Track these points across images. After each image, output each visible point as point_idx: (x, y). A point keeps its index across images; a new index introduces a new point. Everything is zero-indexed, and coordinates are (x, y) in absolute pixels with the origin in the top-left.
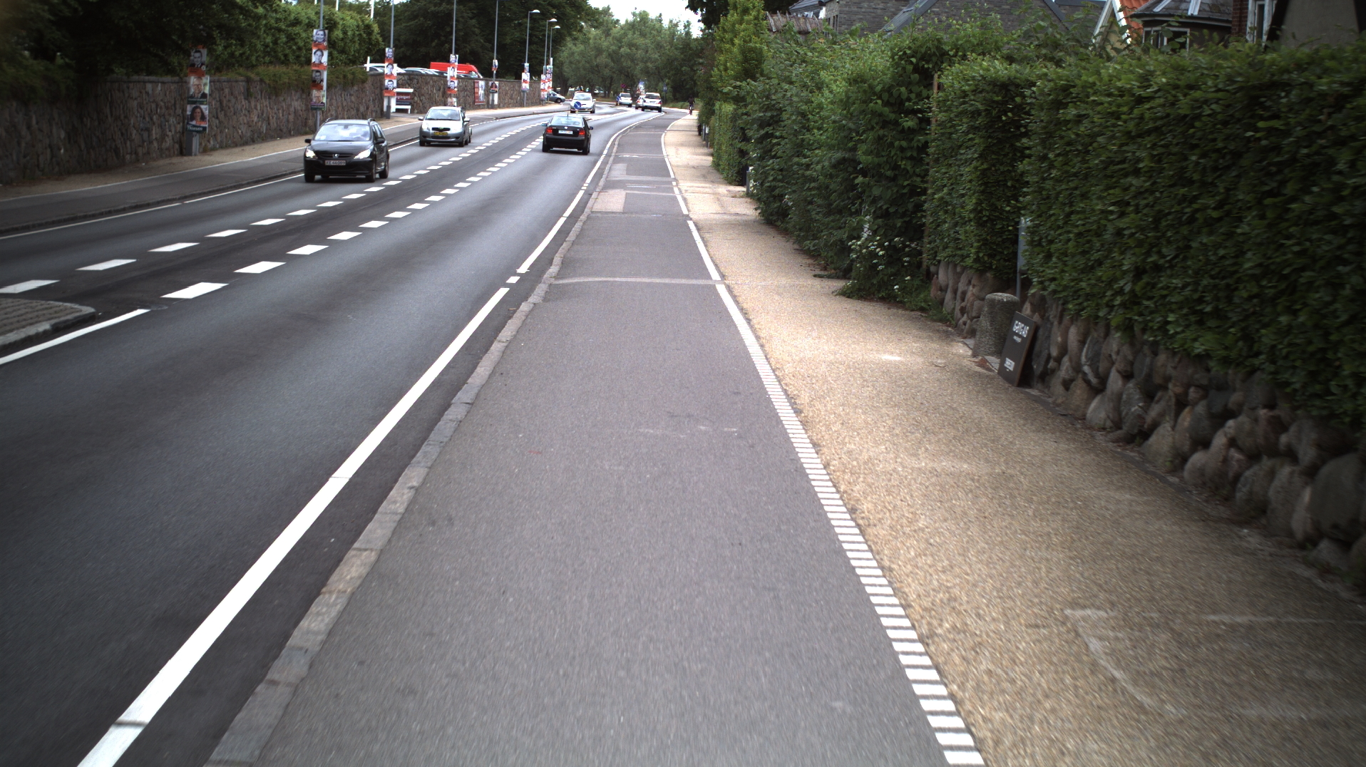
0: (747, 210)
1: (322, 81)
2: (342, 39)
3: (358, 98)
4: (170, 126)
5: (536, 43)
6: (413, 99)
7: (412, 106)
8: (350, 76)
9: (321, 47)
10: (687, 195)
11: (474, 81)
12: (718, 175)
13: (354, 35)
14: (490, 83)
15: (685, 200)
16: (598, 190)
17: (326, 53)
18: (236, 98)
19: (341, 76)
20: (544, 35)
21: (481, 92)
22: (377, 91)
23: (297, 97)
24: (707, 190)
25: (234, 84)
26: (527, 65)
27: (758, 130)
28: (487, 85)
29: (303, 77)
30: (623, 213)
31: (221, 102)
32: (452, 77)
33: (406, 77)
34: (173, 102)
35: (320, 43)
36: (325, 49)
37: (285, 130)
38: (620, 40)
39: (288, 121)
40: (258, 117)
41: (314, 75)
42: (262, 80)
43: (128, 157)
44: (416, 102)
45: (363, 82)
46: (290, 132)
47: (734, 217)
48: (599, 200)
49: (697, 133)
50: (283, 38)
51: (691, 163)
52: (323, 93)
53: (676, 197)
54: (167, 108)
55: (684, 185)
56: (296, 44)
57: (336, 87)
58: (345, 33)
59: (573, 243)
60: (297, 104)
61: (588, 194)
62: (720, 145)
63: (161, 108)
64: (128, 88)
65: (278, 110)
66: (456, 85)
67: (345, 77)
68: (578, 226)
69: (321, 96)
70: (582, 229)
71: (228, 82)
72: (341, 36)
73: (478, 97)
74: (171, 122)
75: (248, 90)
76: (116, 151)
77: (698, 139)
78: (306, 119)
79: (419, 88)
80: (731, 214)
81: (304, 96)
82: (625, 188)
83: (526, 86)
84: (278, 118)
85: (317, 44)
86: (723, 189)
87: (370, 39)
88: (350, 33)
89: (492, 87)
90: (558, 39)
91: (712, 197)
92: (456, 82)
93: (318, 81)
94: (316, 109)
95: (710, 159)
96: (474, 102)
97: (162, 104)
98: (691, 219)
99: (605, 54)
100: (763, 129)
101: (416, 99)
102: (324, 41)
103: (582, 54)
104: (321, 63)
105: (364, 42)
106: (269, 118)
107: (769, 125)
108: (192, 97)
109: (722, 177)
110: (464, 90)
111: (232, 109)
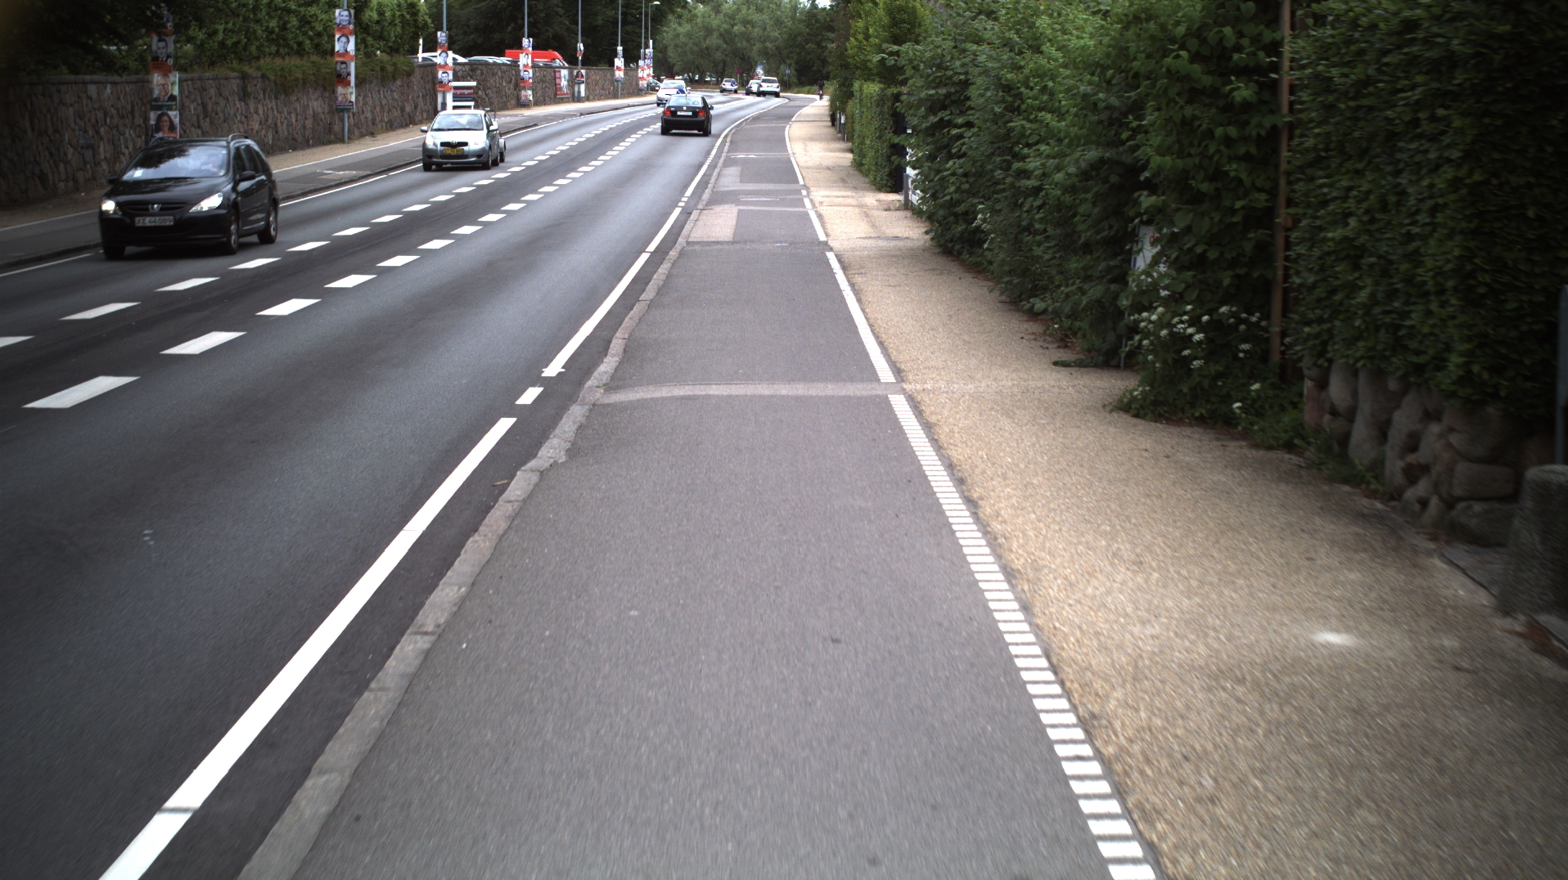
0: (912, 232)
1: (349, 74)
2: (378, 22)
3: (402, 94)
4: (126, 140)
5: (632, 23)
6: (476, 93)
7: (476, 102)
8: (390, 68)
9: (346, 31)
10: (823, 210)
11: (556, 70)
12: (863, 179)
13: (394, 16)
14: (575, 72)
15: (820, 216)
16: (700, 207)
17: (352, 39)
18: (227, 99)
19: (378, 69)
20: (641, 13)
21: (564, 83)
22: (429, 86)
23: (316, 95)
24: (850, 201)
25: (222, 81)
26: (620, 49)
27: (925, 117)
28: (571, 74)
29: (324, 70)
30: (733, 243)
31: (204, 105)
32: (525, 66)
33: (467, 68)
34: (129, 108)
35: (344, 27)
36: (351, 34)
37: (300, 139)
39: (304, 127)
40: (260, 124)
41: (338, 68)
42: (263, 76)
43: (62, 185)
44: (482, 99)
45: (409, 74)
46: (308, 141)
47: (893, 244)
48: (700, 223)
49: (830, 124)
50: (294, 21)
51: (826, 163)
52: (350, 90)
53: (807, 214)
54: (122, 117)
55: (818, 194)
56: (312, 28)
57: (371, 82)
58: (381, 14)
59: (652, 305)
60: (316, 104)
61: (687, 213)
62: (863, 137)
63: (112, 117)
64: (59, 91)
65: (289, 113)
66: (531, 75)
67: (383, 69)
68: (663, 269)
69: (350, 93)
70: (669, 276)
71: (213, 79)
72: (375, 16)
73: (561, 88)
74: (127, 135)
75: (244, 89)
76: (43, 178)
77: (832, 130)
78: (330, 124)
79: (484, 80)
80: (888, 239)
81: (327, 94)
82: (737, 202)
83: (620, 74)
84: (290, 125)
85: (341, 28)
86: (872, 199)
87: (416, 21)
88: (388, 14)
89: (577, 76)
90: (659, 17)
91: (857, 210)
92: (531, 71)
93: (344, 75)
94: (342, 110)
95: (850, 156)
96: (556, 94)
97: (113, 111)
98: (831, 249)
99: (716, 34)
100: (935, 114)
101: (480, 93)
102: (350, 23)
103: (689, 35)
104: (346, 51)
105: (409, 24)
106: (276, 124)
107: (944, 108)
108: (156, 100)
109: (867, 180)
110: (543, 81)
111: (221, 115)
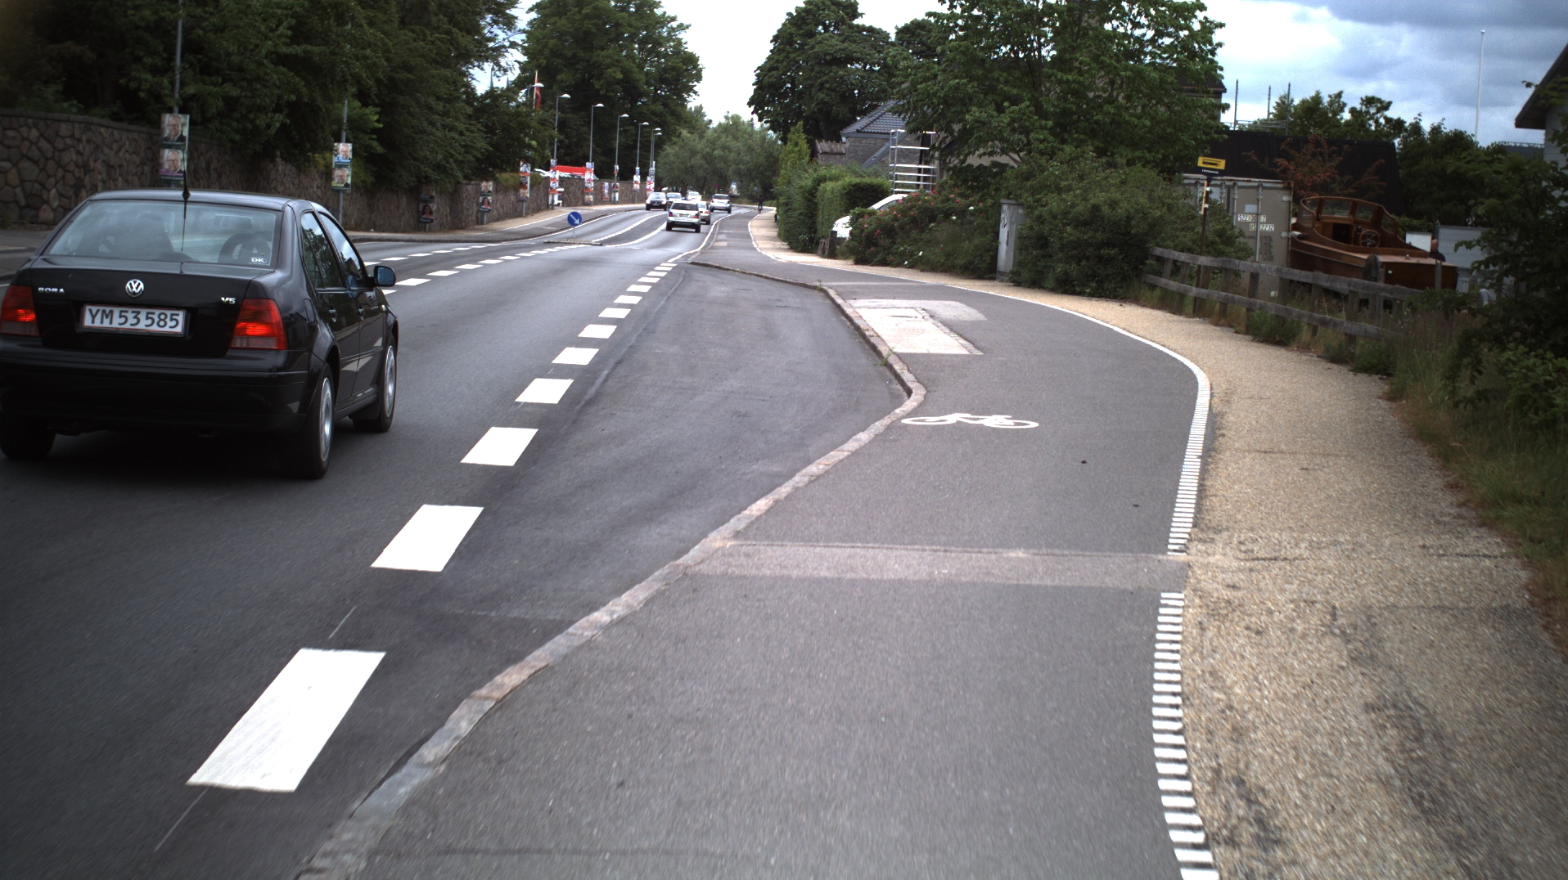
1: (527, 183)
28: (610, 185)
32: (588, 180)
38: (713, 143)
41: (522, 180)
66: (591, 185)
69: (526, 193)
73: (605, 195)
81: (520, 192)
83: (637, 186)
90: (660, 144)
93: (524, 182)
96: (603, 198)
99: (699, 156)
103: (676, 155)
104: (526, 171)
110: (596, 190)
